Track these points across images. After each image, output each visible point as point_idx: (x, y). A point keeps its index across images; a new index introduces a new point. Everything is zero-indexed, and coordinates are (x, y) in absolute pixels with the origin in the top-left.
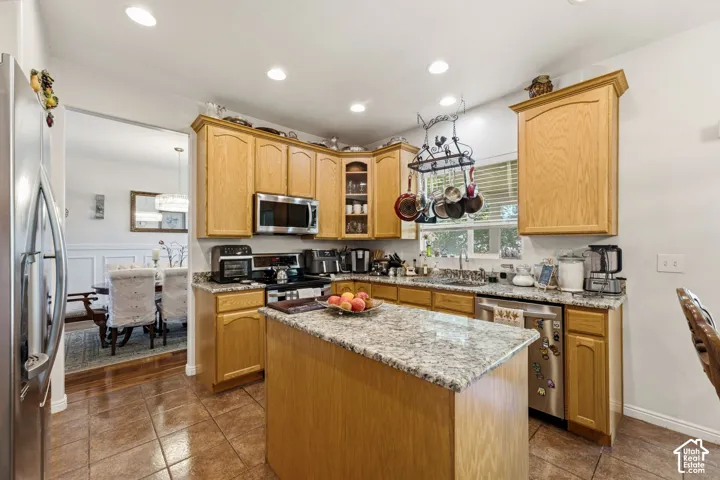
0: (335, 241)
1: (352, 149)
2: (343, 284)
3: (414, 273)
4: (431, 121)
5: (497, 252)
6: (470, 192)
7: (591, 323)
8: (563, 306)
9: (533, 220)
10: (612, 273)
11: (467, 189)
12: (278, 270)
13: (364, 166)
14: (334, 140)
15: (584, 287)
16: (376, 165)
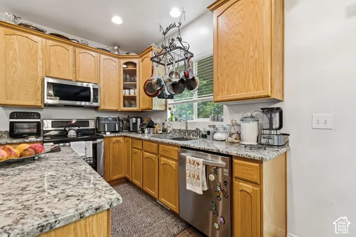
0: (116, 111)
1: (131, 54)
2: (115, 139)
3: (161, 132)
4: (167, 29)
5: (208, 117)
6: (186, 76)
7: (249, 172)
8: (231, 157)
9: (222, 91)
10: (276, 130)
11: (185, 73)
12: (70, 130)
13: (134, 64)
14: (116, 48)
15: (257, 142)
16: (141, 63)
